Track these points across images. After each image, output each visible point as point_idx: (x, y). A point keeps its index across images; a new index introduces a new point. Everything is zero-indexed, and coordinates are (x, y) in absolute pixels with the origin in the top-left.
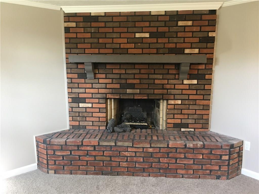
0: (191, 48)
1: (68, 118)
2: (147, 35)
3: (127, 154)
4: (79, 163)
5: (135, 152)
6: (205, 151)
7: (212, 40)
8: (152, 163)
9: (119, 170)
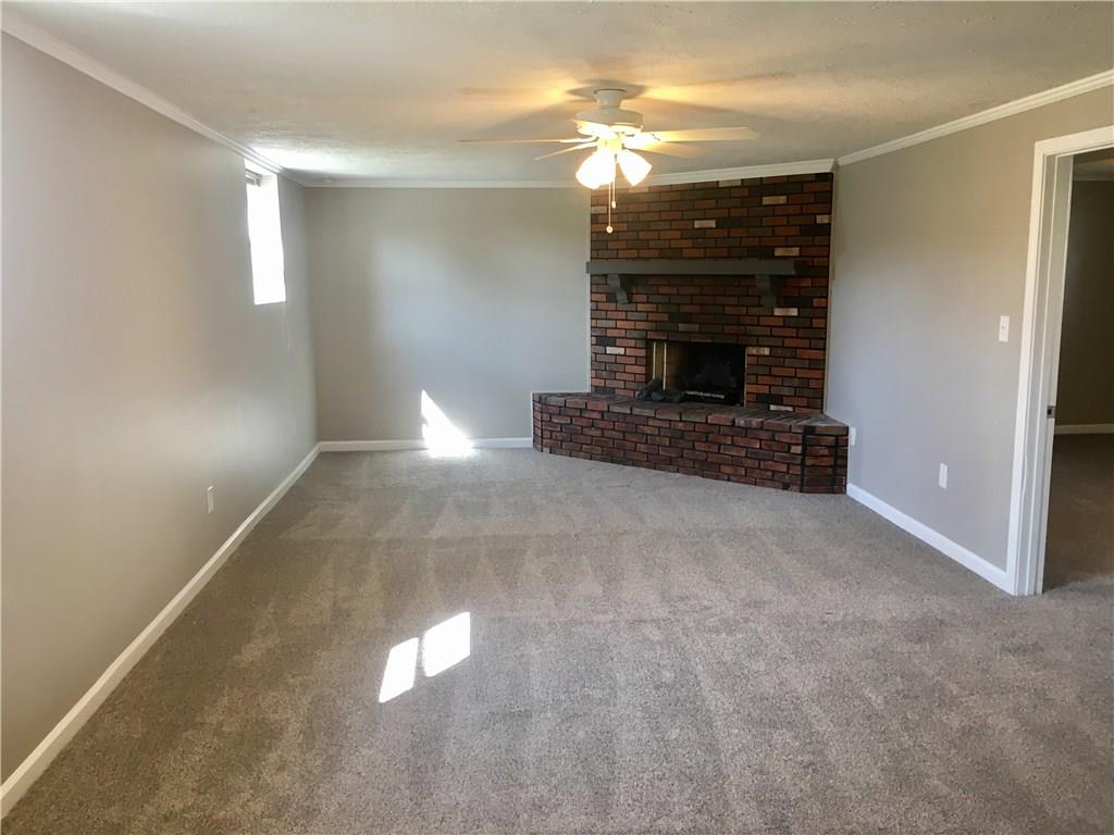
0: (786, 246)
1: (588, 373)
2: (712, 224)
3: (647, 430)
4: (582, 439)
5: (659, 428)
6: (765, 435)
7: (826, 230)
8: (683, 449)
9: (635, 456)
